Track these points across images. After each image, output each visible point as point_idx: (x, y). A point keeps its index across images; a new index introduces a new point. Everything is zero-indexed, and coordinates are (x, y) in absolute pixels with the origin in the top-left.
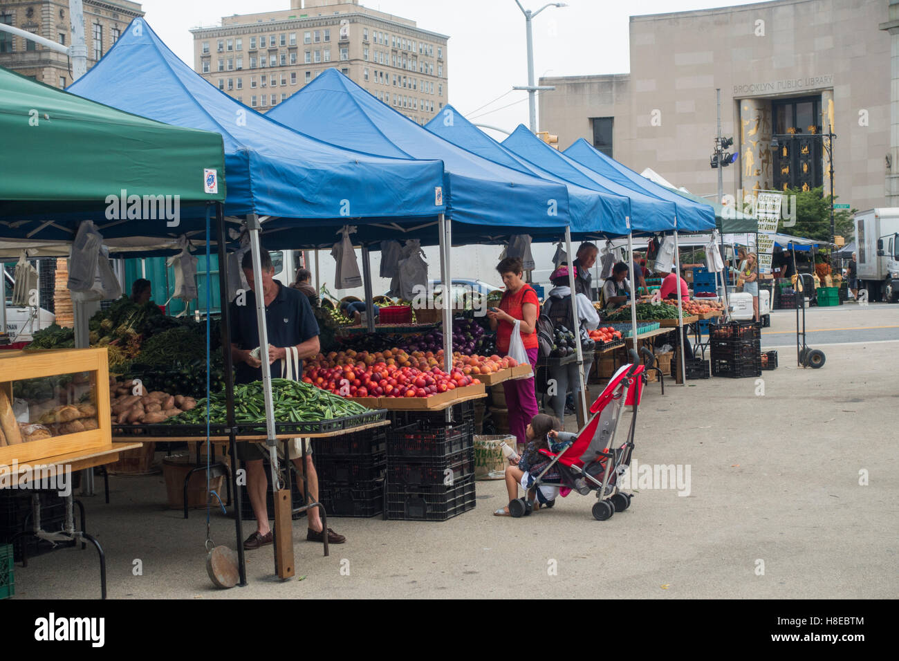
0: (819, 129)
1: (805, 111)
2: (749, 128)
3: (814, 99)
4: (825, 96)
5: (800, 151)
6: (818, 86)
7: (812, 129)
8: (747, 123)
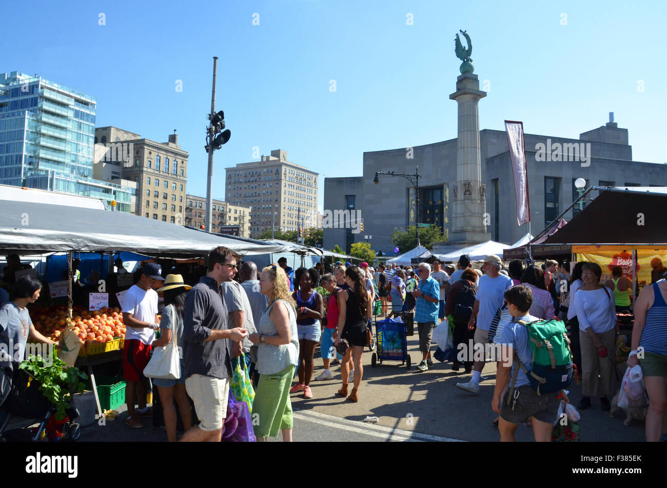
0: (443, 201)
1: (438, 193)
2: (412, 201)
3: (441, 188)
4: (445, 186)
5: (435, 211)
6: (442, 182)
7: (440, 202)
8: (412, 198)
